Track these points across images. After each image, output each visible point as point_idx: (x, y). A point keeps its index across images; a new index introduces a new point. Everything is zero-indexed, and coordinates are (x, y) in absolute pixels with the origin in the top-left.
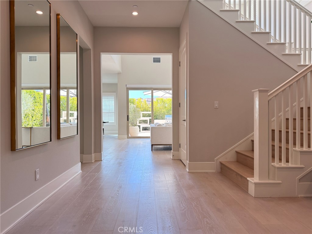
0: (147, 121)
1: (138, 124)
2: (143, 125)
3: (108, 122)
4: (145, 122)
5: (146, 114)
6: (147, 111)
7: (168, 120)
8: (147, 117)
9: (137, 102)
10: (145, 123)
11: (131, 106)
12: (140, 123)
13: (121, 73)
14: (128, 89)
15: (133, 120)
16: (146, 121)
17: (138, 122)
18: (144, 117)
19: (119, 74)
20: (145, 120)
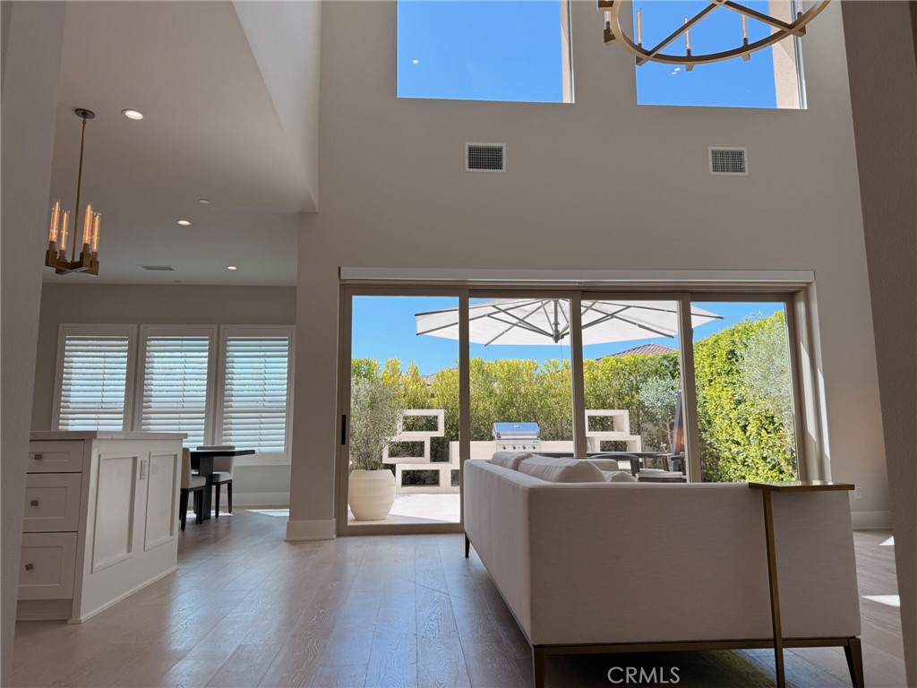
0: (422, 444)
1: (386, 460)
2: (406, 464)
3: (253, 452)
4: (414, 449)
5: (418, 419)
6: (422, 408)
7: (505, 442)
8: (421, 429)
9: (381, 371)
10: (413, 455)
11: (359, 388)
12: (392, 455)
13: (316, 213)
14: (350, 289)
15: (367, 442)
16: (418, 448)
17: (386, 452)
18: (410, 430)
19: (305, 216)
20: (414, 444)
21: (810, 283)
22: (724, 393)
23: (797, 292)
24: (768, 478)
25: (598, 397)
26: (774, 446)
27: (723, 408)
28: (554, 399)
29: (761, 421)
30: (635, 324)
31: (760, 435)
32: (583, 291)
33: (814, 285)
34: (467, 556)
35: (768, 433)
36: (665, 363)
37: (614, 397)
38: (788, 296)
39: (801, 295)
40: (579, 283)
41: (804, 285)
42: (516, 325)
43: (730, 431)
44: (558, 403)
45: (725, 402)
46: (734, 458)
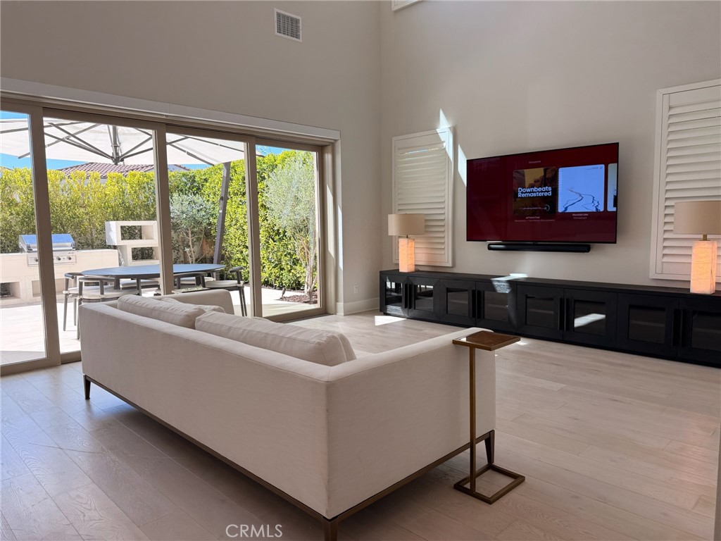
21: (336, 140)
22: (240, 210)
23: (326, 146)
24: (272, 273)
25: (128, 208)
26: (278, 251)
27: (237, 221)
28: (82, 210)
29: (269, 233)
30: (185, 151)
31: (268, 242)
32: (167, 124)
33: (339, 142)
34: (88, 397)
35: (274, 241)
36: (184, 179)
37: (140, 208)
38: (320, 148)
39: (330, 148)
40: (166, 116)
41: (333, 141)
42: (63, 140)
43: (242, 238)
44: (87, 214)
45: (239, 216)
46: (244, 259)
